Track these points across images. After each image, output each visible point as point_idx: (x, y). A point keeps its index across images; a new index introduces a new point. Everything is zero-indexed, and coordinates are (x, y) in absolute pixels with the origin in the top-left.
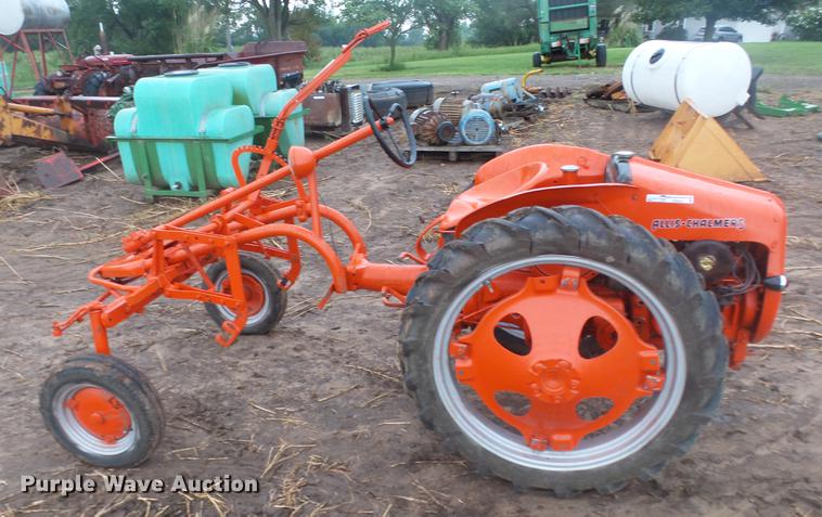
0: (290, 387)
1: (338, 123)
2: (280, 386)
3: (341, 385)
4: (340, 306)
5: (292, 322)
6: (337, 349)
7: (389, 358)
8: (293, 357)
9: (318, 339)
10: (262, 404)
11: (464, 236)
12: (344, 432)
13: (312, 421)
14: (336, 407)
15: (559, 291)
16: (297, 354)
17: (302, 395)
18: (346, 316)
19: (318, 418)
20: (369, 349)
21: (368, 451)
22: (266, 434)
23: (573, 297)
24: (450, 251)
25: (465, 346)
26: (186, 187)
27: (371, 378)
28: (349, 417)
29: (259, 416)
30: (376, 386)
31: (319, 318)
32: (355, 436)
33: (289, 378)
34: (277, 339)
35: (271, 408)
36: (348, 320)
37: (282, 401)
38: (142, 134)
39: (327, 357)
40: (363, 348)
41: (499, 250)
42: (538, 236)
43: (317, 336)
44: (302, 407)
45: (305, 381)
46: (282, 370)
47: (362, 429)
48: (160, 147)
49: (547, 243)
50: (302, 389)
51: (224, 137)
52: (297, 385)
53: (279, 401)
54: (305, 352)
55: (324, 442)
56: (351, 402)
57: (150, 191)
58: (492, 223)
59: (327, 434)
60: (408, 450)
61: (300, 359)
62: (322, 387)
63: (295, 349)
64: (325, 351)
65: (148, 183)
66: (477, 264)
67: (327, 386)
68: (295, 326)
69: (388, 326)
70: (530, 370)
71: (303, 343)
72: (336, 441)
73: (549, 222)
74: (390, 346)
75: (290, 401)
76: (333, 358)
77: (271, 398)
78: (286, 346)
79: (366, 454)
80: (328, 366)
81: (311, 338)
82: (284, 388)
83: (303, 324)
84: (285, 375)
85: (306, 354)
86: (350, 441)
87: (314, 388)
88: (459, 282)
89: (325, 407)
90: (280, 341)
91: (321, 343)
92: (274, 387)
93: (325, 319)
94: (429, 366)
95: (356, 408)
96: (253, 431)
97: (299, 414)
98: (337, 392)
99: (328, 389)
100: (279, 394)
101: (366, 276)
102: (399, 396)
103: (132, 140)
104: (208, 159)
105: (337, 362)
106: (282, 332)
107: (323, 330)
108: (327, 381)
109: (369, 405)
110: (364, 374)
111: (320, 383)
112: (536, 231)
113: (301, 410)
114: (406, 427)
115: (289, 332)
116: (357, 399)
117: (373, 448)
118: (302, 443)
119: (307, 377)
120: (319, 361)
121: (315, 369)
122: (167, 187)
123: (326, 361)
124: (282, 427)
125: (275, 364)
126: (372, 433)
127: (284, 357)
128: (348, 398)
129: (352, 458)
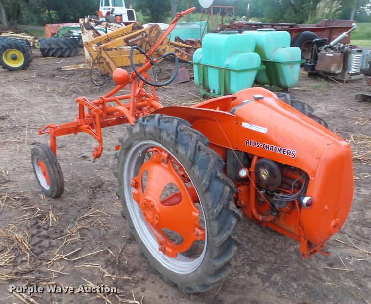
1: (339, 71)
26: (217, 93)
38: (203, 62)
41: (136, 133)
42: (147, 129)
48: (209, 70)
49: (150, 134)
51: (235, 69)
57: (203, 92)
65: (202, 87)
103: (198, 64)
104: (227, 79)
112: (148, 126)
122: (209, 91)
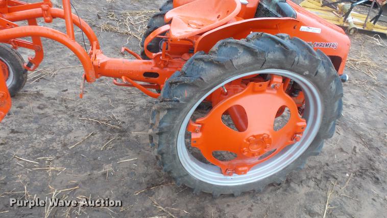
0: (44, 139)
2: (36, 139)
3: (81, 134)
4: (62, 73)
5: (30, 87)
6: (70, 105)
7: (108, 111)
8: (38, 114)
9: (54, 99)
10: (24, 156)
11: (214, 52)
12: (95, 172)
13: (68, 166)
14: (83, 152)
15: (267, 91)
16: (41, 112)
17: (54, 144)
18: (69, 81)
19: (72, 163)
20: (92, 105)
21: (116, 185)
22: (36, 183)
23: (273, 94)
24: (202, 63)
25: (200, 126)
27: (100, 127)
28: (95, 159)
29: (25, 167)
30: (105, 132)
31: (50, 83)
32: (105, 174)
33: (40, 131)
34: (23, 101)
35: (34, 159)
36: (71, 84)
37: (40, 152)
39: (65, 113)
40: (88, 104)
41: (242, 65)
42: (270, 56)
43: (53, 97)
44: (58, 155)
45: (53, 133)
46: (34, 126)
47: (108, 168)
49: (274, 61)
50: (53, 140)
52: (49, 137)
53: (38, 152)
54: (46, 110)
55: (84, 183)
56: (92, 146)
58: (237, 44)
59: (84, 176)
60: (143, 180)
61: (45, 115)
62: (68, 136)
63: (39, 108)
64: (61, 108)
66: (224, 74)
67: (71, 136)
68: (33, 90)
69: (99, 88)
70: (245, 141)
71: (44, 102)
72: (91, 180)
73: (277, 46)
74: (104, 102)
75: (47, 151)
76: (69, 113)
77: (30, 150)
78: (31, 105)
79: (116, 187)
80: (68, 120)
81: (49, 98)
82: (39, 141)
83: (40, 88)
84: (37, 129)
85: (49, 111)
86: (102, 178)
87: (62, 138)
88: (208, 87)
89: (75, 154)
90: (26, 102)
91: (57, 102)
92: (31, 140)
93: (54, 83)
94: (175, 140)
95: (97, 151)
96: (25, 182)
97: (56, 161)
98: (80, 140)
99: (73, 138)
100: (37, 147)
101: (106, 68)
102: (123, 138)
105: (73, 116)
106: (25, 95)
107: (56, 92)
108: (70, 131)
109: (105, 148)
110: (94, 124)
111: (66, 133)
112: (269, 52)
113: (58, 158)
114: (136, 162)
115: (30, 94)
116: (95, 143)
117: (120, 181)
118: (67, 187)
119: (55, 130)
120: (60, 116)
121: (59, 123)
123: (65, 116)
124: (47, 174)
125: (26, 120)
126: (116, 170)
127: (32, 114)
128: (90, 144)
129: (107, 192)
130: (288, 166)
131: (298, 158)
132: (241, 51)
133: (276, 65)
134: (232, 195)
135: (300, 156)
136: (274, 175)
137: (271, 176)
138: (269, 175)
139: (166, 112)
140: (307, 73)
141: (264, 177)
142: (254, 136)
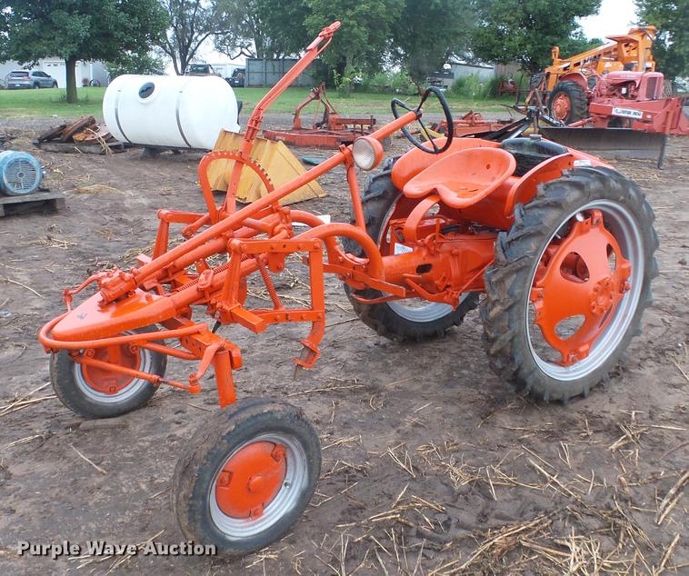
15: (591, 229)
24: (536, 209)
25: (541, 289)
49: (597, 191)
130: (627, 331)
131: (634, 316)
132: (567, 187)
133: (598, 195)
134: (582, 396)
135: (636, 313)
136: (617, 349)
137: (614, 352)
138: (611, 352)
139: (515, 276)
140: (622, 198)
141: (605, 358)
142: (599, 283)
